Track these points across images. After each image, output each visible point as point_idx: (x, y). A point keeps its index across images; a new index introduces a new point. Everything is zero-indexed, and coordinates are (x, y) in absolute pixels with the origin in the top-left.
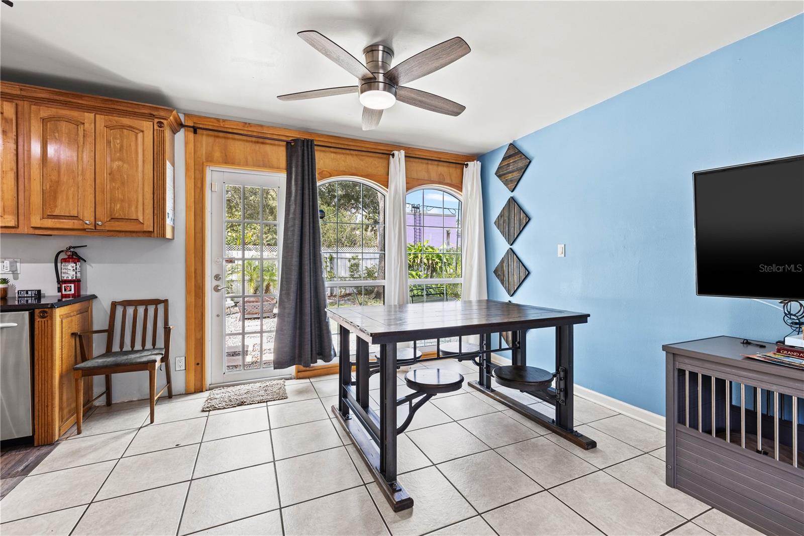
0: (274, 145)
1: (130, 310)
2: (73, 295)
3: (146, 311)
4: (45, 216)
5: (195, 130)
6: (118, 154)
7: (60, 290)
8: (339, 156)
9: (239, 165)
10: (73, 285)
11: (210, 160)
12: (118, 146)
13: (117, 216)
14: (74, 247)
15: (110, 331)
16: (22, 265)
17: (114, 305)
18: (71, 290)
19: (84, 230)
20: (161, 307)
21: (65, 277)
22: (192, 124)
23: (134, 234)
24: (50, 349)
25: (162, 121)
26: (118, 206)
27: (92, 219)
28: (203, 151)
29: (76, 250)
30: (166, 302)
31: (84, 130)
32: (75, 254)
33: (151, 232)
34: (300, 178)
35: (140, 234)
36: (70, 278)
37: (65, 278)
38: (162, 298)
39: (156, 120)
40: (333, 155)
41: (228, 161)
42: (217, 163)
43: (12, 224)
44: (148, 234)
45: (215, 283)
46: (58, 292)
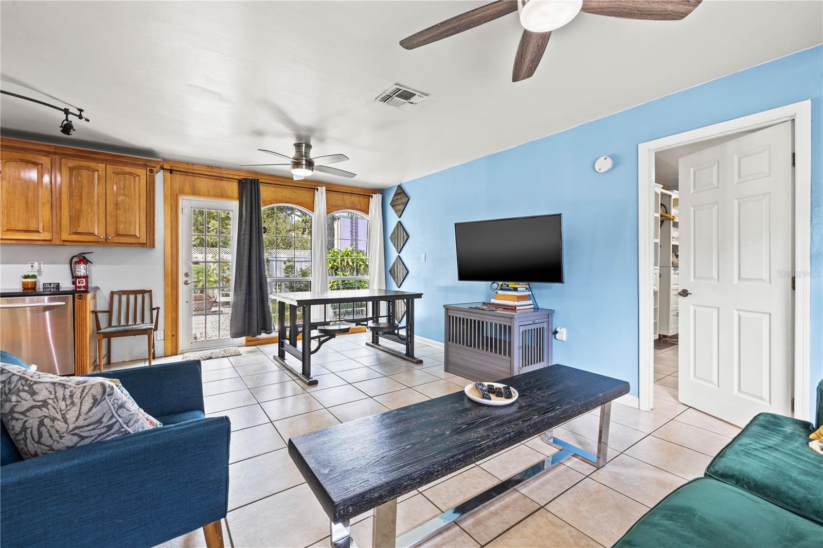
0: (230, 181)
1: (124, 297)
2: (84, 287)
3: (136, 298)
4: (72, 233)
5: (171, 171)
6: (122, 191)
7: (74, 283)
8: (277, 189)
9: (203, 195)
10: (84, 280)
11: (182, 192)
12: (122, 186)
13: (121, 233)
14: (84, 254)
15: (110, 312)
16: (45, 265)
17: (112, 293)
18: (83, 283)
19: (98, 242)
20: (147, 296)
21: (78, 274)
22: (169, 168)
23: (133, 245)
24: (84, 319)
25: (152, 168)
26: (122, 226)
27: (105, 234)
28: (177, 186)
30: (150, 292)
31: (98, 175)
32: (85, 258)
33: (145, 244)
34: (249, 206)
35: (137, 245)
36: (82, 275)
37: (79, 275)
38: (148, 289)
39: (149, 168)
40: (273, 189)
41: (195, 192)
42: (188, 194)
43: (48, 238)
44: (143, 245)
45: (186, 279)
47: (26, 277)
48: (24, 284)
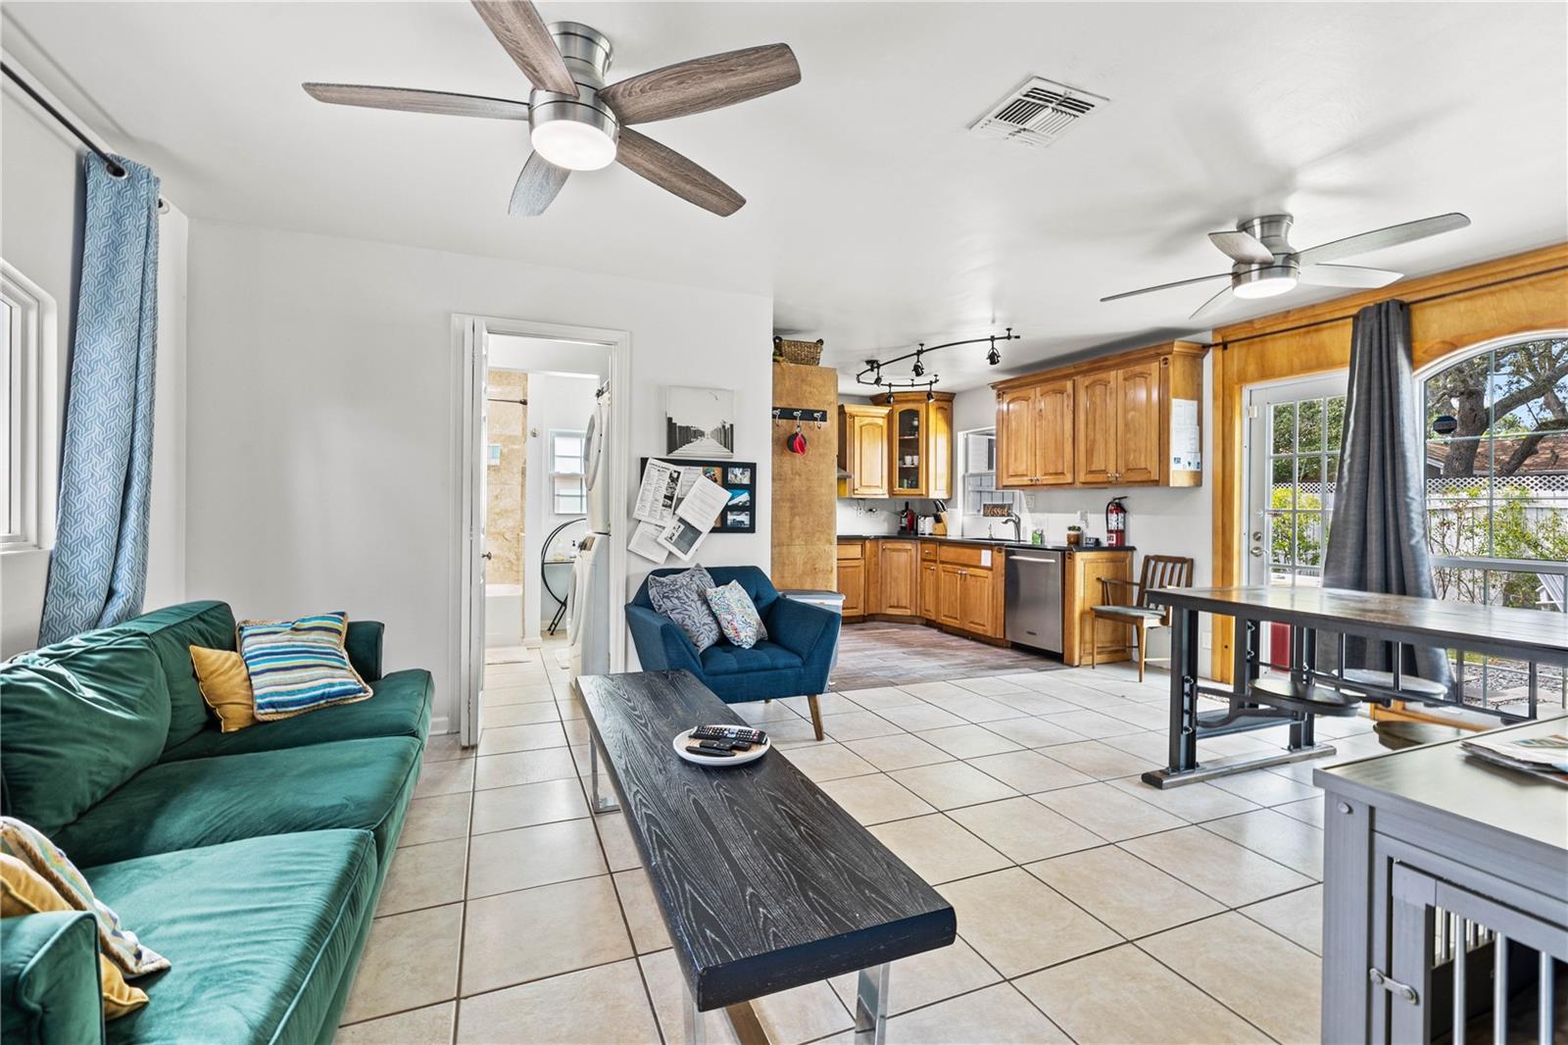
1: (1161, 565)
2: (1116, 545)
3: (1173, 569)
5: (1225, 346)
6: (1132, 404)
8: (1479, 303)
9: (1281, 375)
10: (1114, 535)
11: (1243, 379)
12: (1132, 397)
14: (1118, 499)
15: (1142, 586)
16: (1090, 515)
17: (1147, 559)
18: (1113, 540)
19: (1118, 482)
20: (1186, 566)
21: (1111, 527)
22: (1220, 341)
25: (1167, 357)
26: (1131, 456)
27: (1117, 471)
28: (1234, 367)
29: (1121, 502)
30: (1191, 561)
31: (1110, 388)
32: (1119, 505)
34: (1365, 374)
35: (1147, 484)
36: (1116, 528)
37: (1111, 529)
38: (1187, 557)
39: (1162, 358)
40: (1462, 306)
41: (1265, 373)
42: (1253, 380)
43: (1071, 481)
44: (1156, 483)
45: (1254, 544)
46: (1108, 539)
47: (1070, 529)
48: (1069, 537)
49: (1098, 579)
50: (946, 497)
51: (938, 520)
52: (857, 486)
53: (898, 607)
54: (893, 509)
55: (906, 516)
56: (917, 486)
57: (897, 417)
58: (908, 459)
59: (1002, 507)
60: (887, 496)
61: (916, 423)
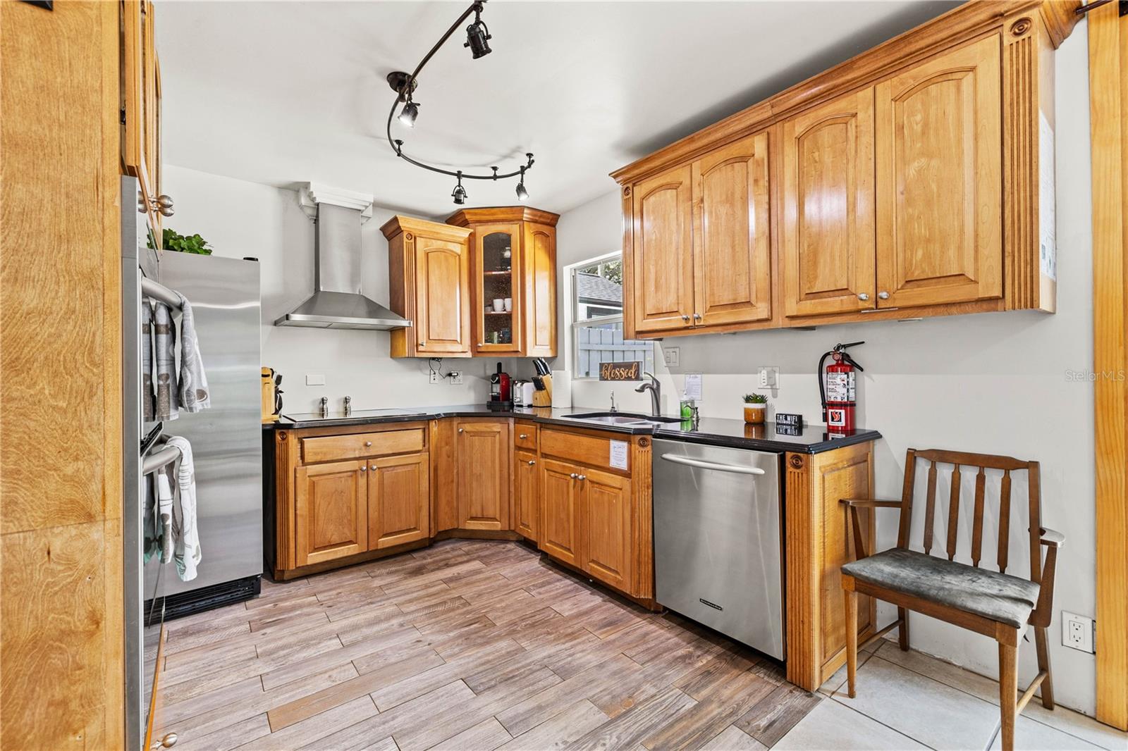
1: (945, 471)
2: (844, 430)
3: (981, 480)
4: (803, 297)
6: (919, 145)
7: (825, 419)
10: (843, 412)
12: (918, 128)
13: (917, 274)
14: (845, 346)
15: (905, 505)
16: (781, 375)
17: (912, 456)
18: (840, 420)
19: (858, 311)
20: (1020, 480)
21: (832, 397)
23: (954, 309)
24: (806, 525)
25: (1024, 15)
26: (920, 253)
27: (872, 289)
29: (849, 351)
30: (1033, 466)
31: (856, 126)
32: (846, 357)
33: (996, 298)
35: (968, 308)
36: (839, 400)
37: (832, 399)
38: (1025, 458)
39: (1009, 23)
43: (764, 315)
44: (993, 304)
46: (824, 421)
47: (748, 399)
48: (747, 413)
49: (841, 501)
50: (549, 354)
51: (539, 386)
52: (422, 338)
53: (483, 518)
54: (482, 373)
55: (498, 382)
56: (510, 341)
57: (480, 243)
58: (498, 303)
59: (628, 366)
60: (469, 355)
61: (507, 254)
